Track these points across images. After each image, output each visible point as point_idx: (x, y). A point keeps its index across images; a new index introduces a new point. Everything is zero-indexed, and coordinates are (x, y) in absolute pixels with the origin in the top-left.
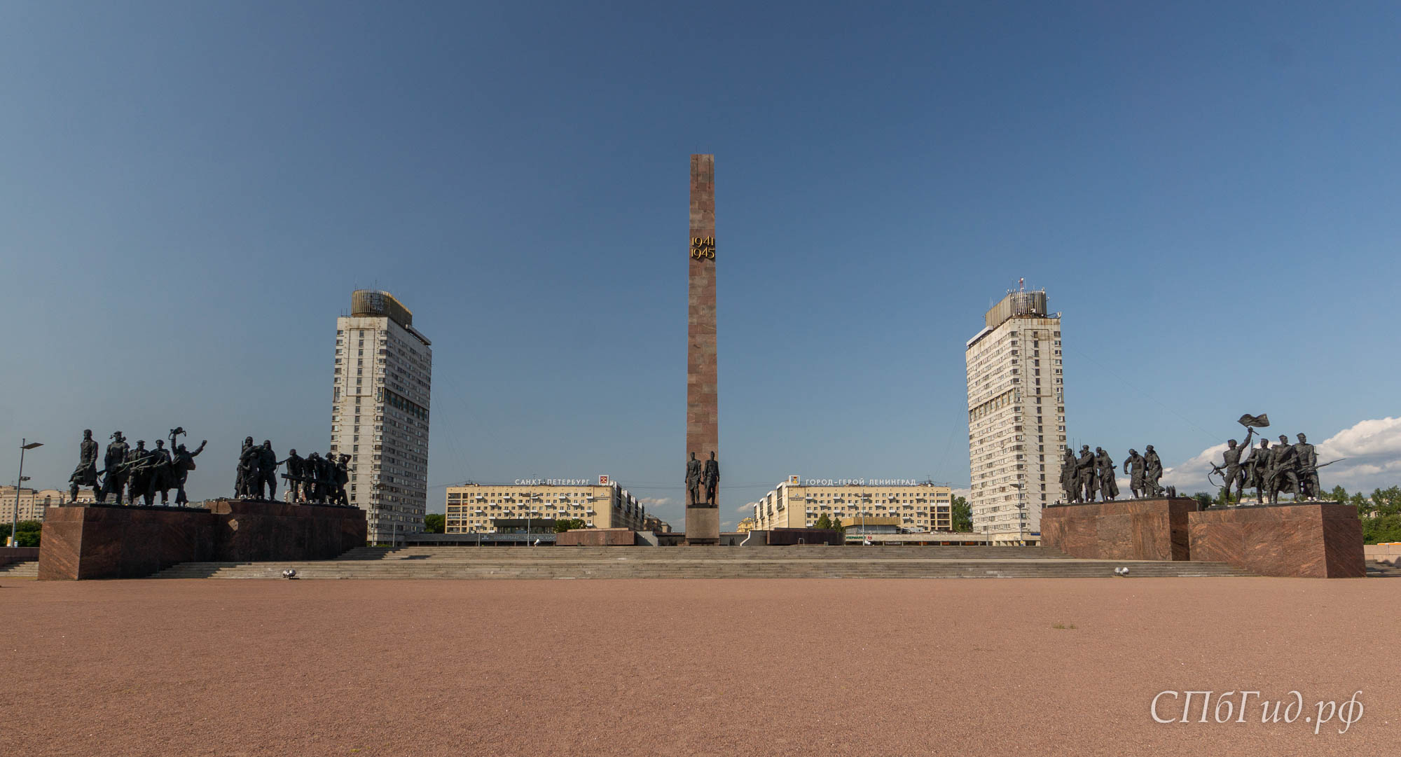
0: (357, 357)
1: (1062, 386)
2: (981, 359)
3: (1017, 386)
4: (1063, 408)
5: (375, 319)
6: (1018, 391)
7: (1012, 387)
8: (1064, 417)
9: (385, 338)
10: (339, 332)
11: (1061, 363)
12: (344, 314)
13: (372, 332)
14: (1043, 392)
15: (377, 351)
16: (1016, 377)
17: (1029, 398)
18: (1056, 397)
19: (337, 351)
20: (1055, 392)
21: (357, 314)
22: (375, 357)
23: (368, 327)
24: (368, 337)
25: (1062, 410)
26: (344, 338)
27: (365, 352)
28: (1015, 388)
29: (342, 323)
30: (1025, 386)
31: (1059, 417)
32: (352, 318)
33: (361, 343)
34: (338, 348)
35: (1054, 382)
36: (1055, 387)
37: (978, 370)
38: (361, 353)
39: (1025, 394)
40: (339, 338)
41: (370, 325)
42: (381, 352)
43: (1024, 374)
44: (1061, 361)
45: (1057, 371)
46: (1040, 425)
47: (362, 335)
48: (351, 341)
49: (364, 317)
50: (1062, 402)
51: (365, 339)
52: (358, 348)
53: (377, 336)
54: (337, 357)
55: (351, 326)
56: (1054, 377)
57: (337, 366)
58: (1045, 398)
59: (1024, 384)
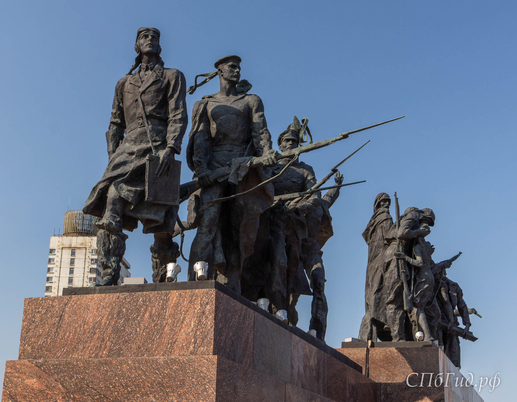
0: (68, 275)
5: (87, 239)
9: (96, 257)
10: (52, 251)
12: (57, 233)
13: (84, 251)
15: (87, 270)
19: (49, 269)
21: (69, 233)
22: (85, 276)
23: (79, 246)
24: (79, 255)
26: (56, 257)
27: (75, 270)
29: (55, 242)
32: (65, 238)
33: (72, 262)
34: (49, 266)
38: (71, 271)
40: (51, 257)
41: (82, 244)
42: (91, 271)
47: (73, 254)
48: (63, 260)
49: (76, 236)
51: (76, 257)
52: (69, 266)
53: (89, 255)
54: (48, 275)
55: (63, 245)
57: (48, 285)
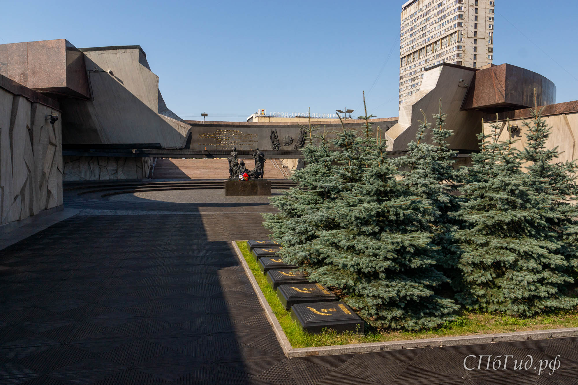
1: (492, 31)
2: (419, 15)
3: (461, 29)
4: (492, 49)
6: (461, 33)
7: (457, 29)
8: (492, 56)
11: (493, 12)
14: (479, 35)
16: (461, 21)
17: (469, 39)
18: (488, 40)
20: (487, 35)
25: (491, 50)
28: (459, 30)
30: (466, 29)
31: (489, 56)
35: (487, 27)
36: (487, 31)
37: (413, 25)
39: (466, 36)
43: (466, 19)
44: (493, 10)
45: (490, 19)
46: (475, 61)
50: (492, 44)
56: (488, 23)
58: (480, 39)
59: (465, 27)
